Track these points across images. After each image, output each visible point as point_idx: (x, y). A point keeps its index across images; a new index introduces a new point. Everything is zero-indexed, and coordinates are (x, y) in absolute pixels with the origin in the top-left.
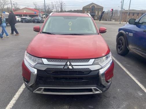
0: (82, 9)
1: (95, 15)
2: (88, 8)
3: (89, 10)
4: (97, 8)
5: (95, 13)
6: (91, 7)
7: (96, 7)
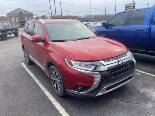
0: (6, 16)
1: (25, 22)
2: (14, 15)
3: (17, 17)
4: (25, 14)
5: (25, 19)
6: (18, 13)
7: (24, 12)
